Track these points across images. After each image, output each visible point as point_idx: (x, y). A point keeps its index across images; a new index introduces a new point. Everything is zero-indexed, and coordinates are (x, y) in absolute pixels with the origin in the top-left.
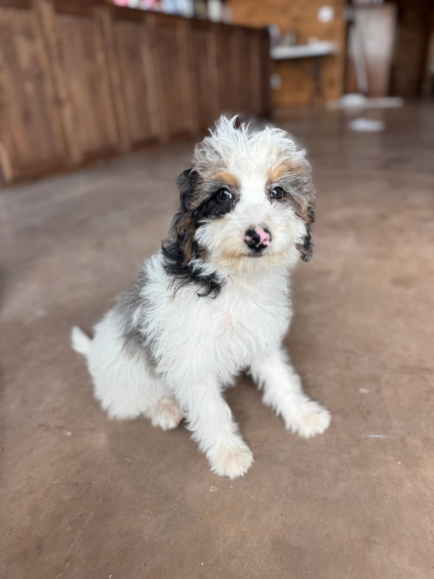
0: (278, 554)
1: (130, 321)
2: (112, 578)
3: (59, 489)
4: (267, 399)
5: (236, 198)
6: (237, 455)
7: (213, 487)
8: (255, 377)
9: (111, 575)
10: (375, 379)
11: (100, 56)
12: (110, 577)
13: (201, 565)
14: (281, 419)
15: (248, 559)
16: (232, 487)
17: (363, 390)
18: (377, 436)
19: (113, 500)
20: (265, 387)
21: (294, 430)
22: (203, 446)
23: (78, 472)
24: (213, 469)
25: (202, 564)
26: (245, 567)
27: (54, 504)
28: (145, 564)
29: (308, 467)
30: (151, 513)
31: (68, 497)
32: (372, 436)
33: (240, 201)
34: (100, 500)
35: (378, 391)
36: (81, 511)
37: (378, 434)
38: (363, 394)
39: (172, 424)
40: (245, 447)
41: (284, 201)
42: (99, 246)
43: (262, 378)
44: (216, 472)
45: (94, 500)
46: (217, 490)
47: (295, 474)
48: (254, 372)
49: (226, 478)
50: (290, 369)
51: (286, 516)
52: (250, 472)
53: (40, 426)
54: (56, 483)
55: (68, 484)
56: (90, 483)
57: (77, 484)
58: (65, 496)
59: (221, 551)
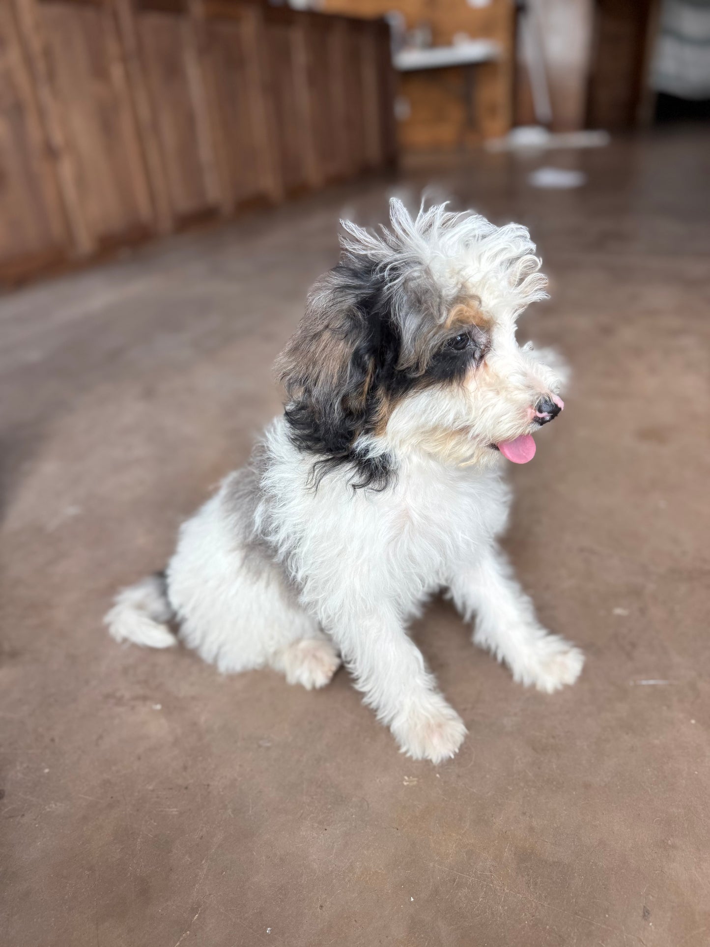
0: (528, 875)
1: (250, 525)
2: (271, 933)
3: (158, 797)
4: (480, 637)
6: (440, 726)
7: (409, 777)
8: (458, 602)
9: (269, 929)
10: (636, 592)
11: (117, 72)
12: (267, 931)
13: (411, 902)
14: (505, 666)
15: (482, 886)
16: (438, 775)
17: (618, 611)
18: (652, 682)
19: (251, 808)
20: (478, 620)
21: (527, 681)
22: (383, 715)
23: (185, 768)
24: (403, 750)
25: (412, 900)
26: (481, 900)
27: (155, 822)
28: (321, 906)
29: (553, 737)
30: (316, 825)
31: (175, 809)
32: (644, 682)
34: (229, 811)
35: (643, 611)
36: (201, 830)
37: (653, 679)
38: (619, 617)
39: (321, 678)
40: (450, 712)
42: (149, 394)
43: (471, 604)
44: (408, 755)
45: (220, 811)
46: (415, 783)
47: (534, 749)
48: (457, 594)
49: (427, 762)
50: (516, 586)
51: (531, 816)
52: (464, 751)
53: (107, 696)
54: (151, 788)
55: (171, 789)
56: (208, 785)
57: (186, 788)
58: (169, 808)
59: (438, 878)
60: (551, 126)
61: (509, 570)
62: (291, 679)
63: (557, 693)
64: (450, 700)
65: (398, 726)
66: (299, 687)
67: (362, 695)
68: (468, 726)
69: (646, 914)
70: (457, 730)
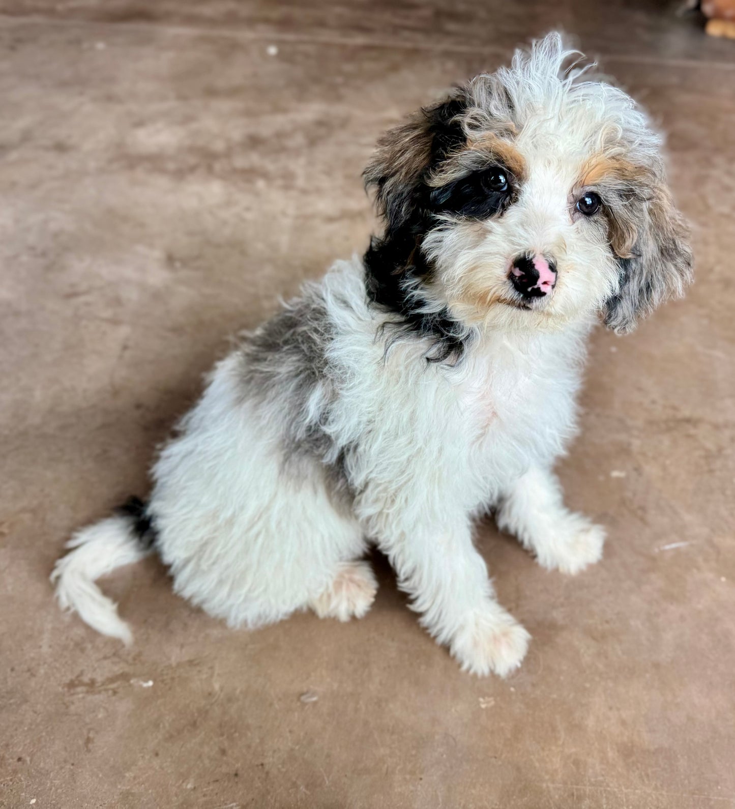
0: (638, 769)
3: (205, 795)
7: (484, 698)
10: (624, 450)
15: (601, 792)
16: (512, 689)
17: (616, 474)
18: (674, 546)
19: (326, 778)
23: (223, 752)
24: (465, 667)
29: (607, 622)
30: (408, 777)
31: (234, 804)
32: (667, 547)
34: (302, 788)
35: (638, 471)
37: (674, 542)
38: (618, 480)
44: (472, 672)
45: (290, 791)
46: (493, 703)
47: (594, 638)
51: (618, 709)
54: (189, 786)
55: (217, 781)
56: (262, 765)
57: (236, 775)
58: (226, 804)
59: (557, 797)
68: (529, 629)
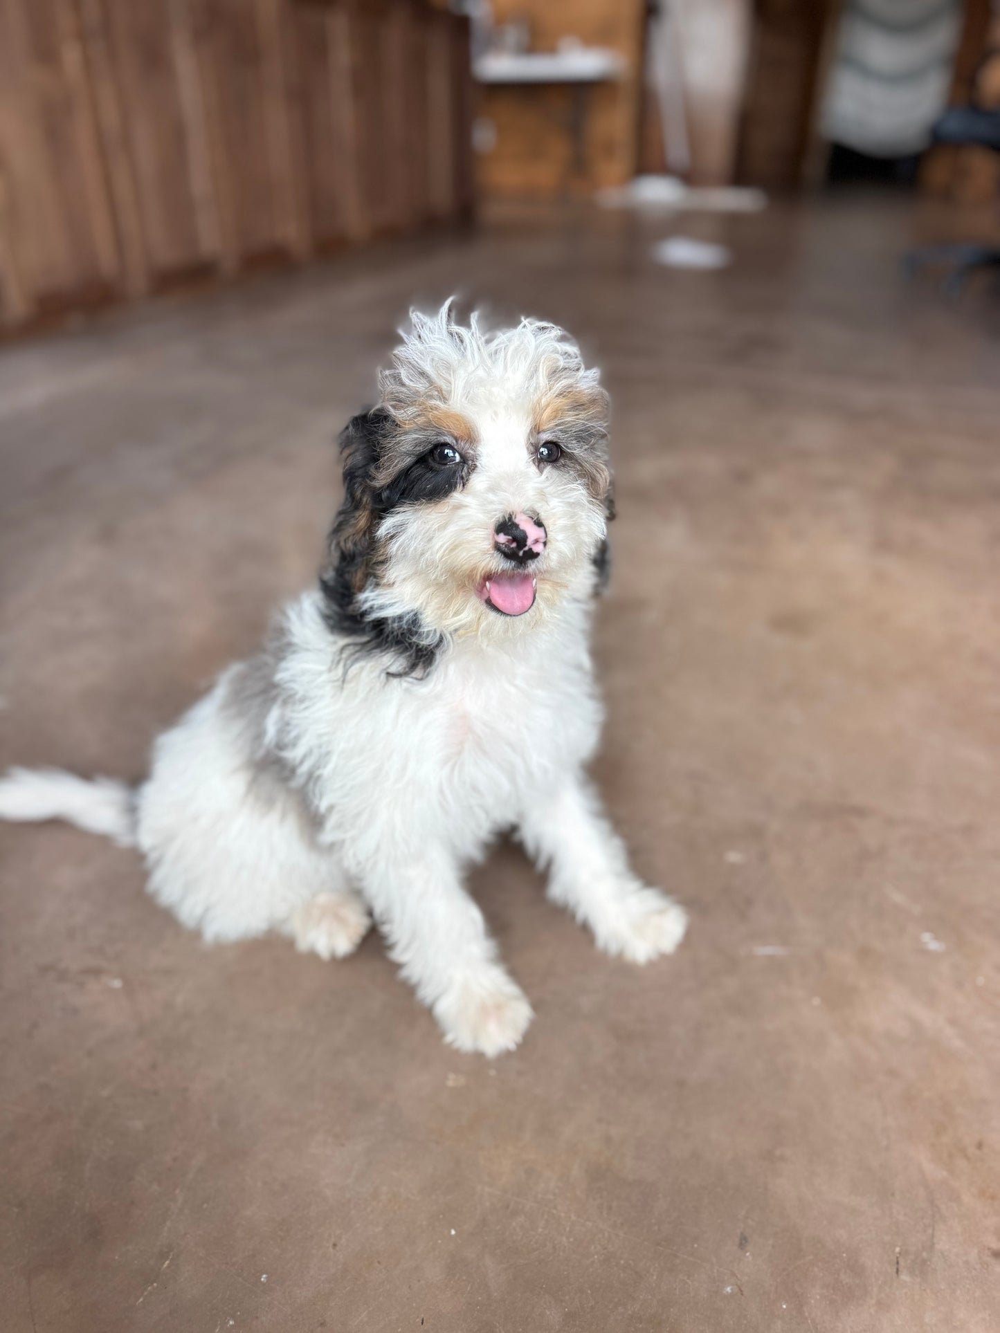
0: (601, 1197)
1: (259, 735)
2: (267, 1281)
3: (115, 1106)
4: (556, 890)
5: (468, 463)
6: (498, 1007)
7: (454, 1075)
8: (530, 845)
9: (264, 1276)
10: (756, 833)
12: (262, 1279)
13: (451, 1236)
15: (543, 1212)
16: (493, 1072)
17: (734, 857)
18: (769, 950)
19: (243, 1119)
20: (554, 869)
21: (613, 949)
22: (426, 993)
23: (154, 1067)
24: (448, 1039)
25: (453, 1232)
26: (540, 1230)
27: (111, 1140)
28: (335, 1245)
29: (643, 1021)
30: (330, 1139)
31: (140, 1123)
32: (760, 951)
33: (478, 470)
34: (214, 1123)
35: (763, 857)
36: (175, 1149)
37: (771, 946)
38: (733, 864)
39: (343, 943)
41: (564, 466)
43: (547, 847)
44: (455, 1045)
45: (201, 1124)
46: (463, 1082)
47: (617, 1037)
48: (529, 835)
49: (479, 1056)
50: (605, 826)
51: (609, 1124)
52: (529, 1040)
53: (45, 969)
54: (106, 1094)
55: (134, 1095)
56: (186, 1089)
57: (155, 1093)
58: (132, 1121)
59: (488, 1204)
60: (689, 177)
61: (596, 805)
62: (303, 945)
63: (651, 964)
64: (515, 974)
65: (446, 1008)
66: (313, 956)
67: (398, 966)
68: (536, 1006)
69: (743, 1242)
70: (520, 1013)
